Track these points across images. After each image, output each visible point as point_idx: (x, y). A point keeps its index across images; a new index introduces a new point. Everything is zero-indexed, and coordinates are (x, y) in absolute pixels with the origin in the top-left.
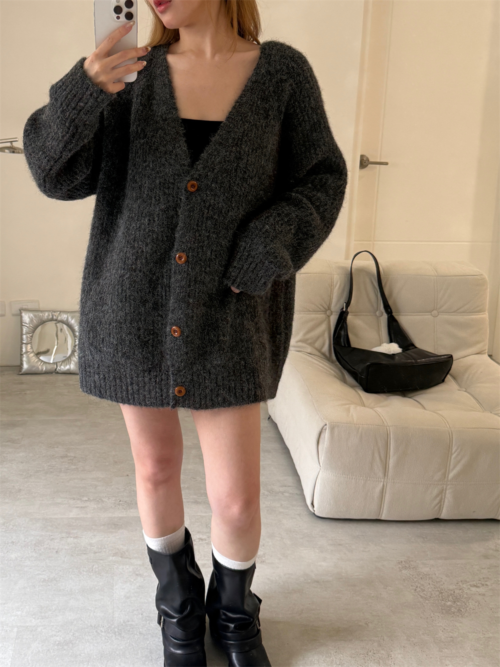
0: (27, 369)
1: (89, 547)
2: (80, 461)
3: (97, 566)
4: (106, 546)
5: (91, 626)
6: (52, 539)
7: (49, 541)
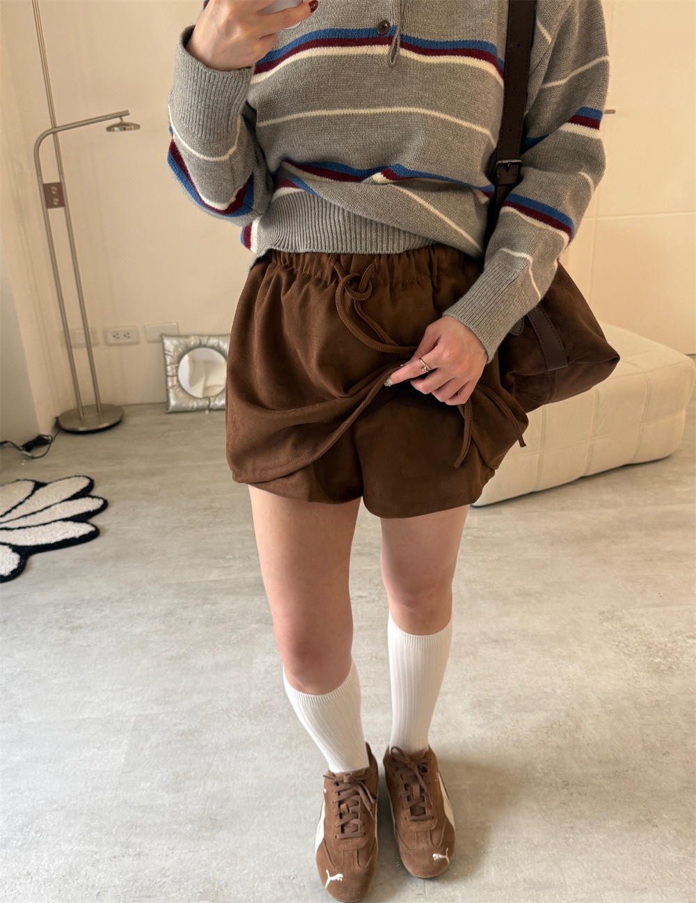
1: (229, 615)
2: (226, 513)
4: (249, 612)
7: (182, 610)
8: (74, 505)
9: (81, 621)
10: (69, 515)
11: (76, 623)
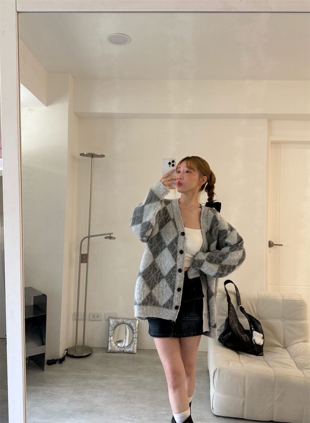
0: (110, 350)
2: (132, 398)
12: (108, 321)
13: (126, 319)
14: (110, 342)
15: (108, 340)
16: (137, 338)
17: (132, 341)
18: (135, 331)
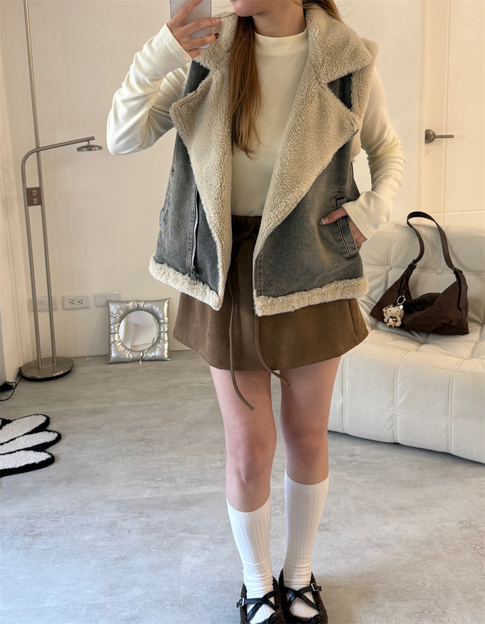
0: (115, 358)
1: (160, 525)
2: (156, 444)
3: (166, 543)
4: (176, 523)
5: (158, 600)
6: (125, 520)
7: (122, 521)
8: (34, 437)
9: (41, 530)
10: (30, 446)
11: (37, 532)
12: (107, 307)
13: (143, 302)
14: (113, 345)
15: (110, 340)
16: (167, 332)
17: (159, 338)
18: (162, 321)
